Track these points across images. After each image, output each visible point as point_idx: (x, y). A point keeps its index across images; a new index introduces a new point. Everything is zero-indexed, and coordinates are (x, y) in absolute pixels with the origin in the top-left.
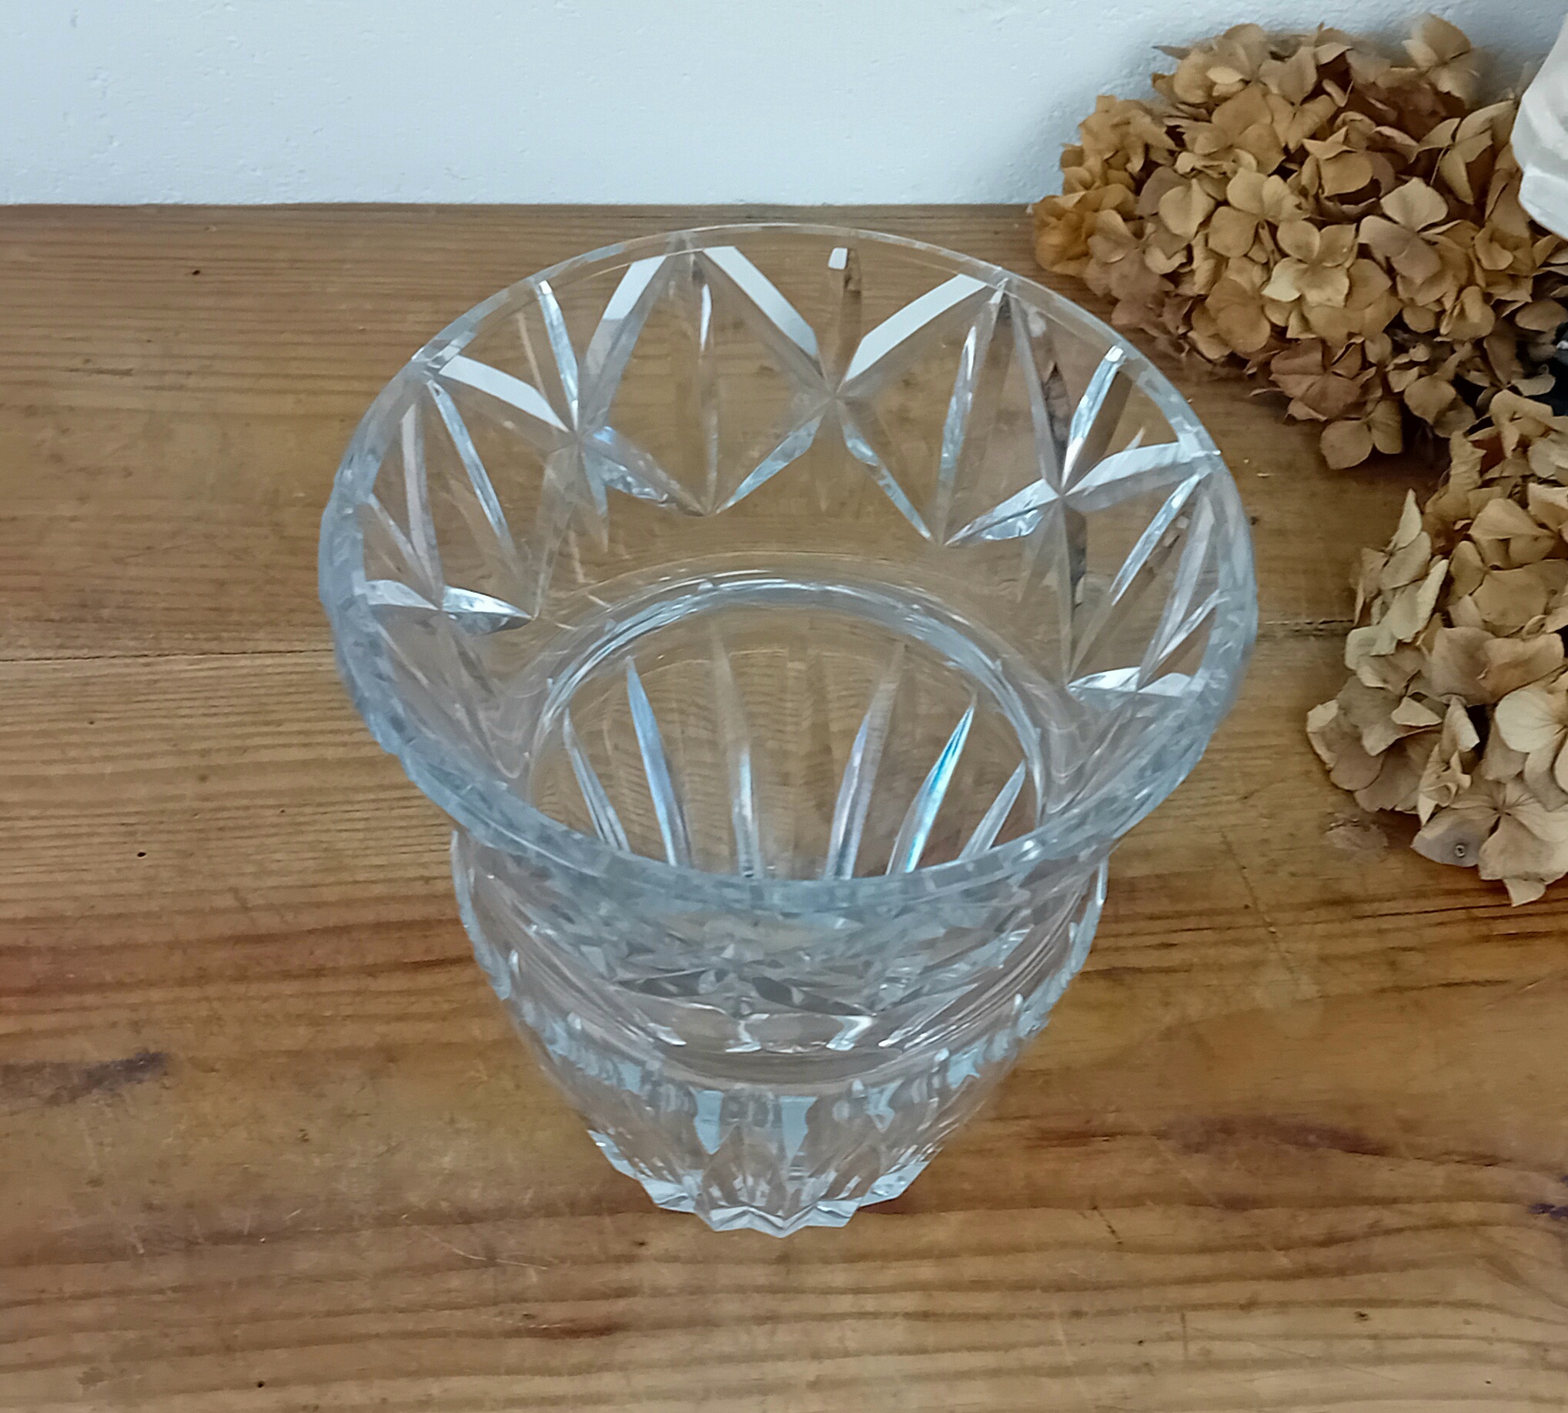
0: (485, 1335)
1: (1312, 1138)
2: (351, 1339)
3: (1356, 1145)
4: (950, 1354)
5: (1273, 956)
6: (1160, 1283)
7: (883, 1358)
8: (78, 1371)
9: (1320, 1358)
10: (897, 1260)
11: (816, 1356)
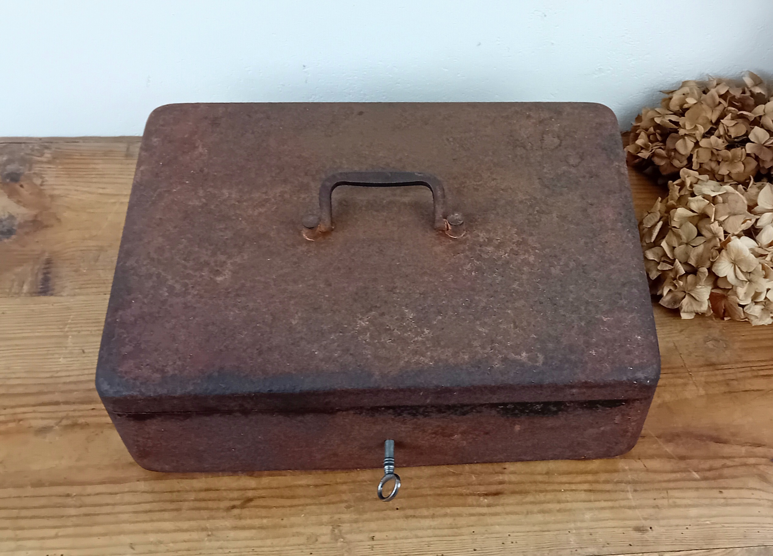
0: (461, 495)
1: (704, 438)
2: (422, 496)
3: (718, 440)
4: (598, 502)
5: (691, 382)
6: (660, 482)
7: (578, 503)
8: (344, 505)
9: (708, 504)
10: (581, 474)
11: (559, 502)
